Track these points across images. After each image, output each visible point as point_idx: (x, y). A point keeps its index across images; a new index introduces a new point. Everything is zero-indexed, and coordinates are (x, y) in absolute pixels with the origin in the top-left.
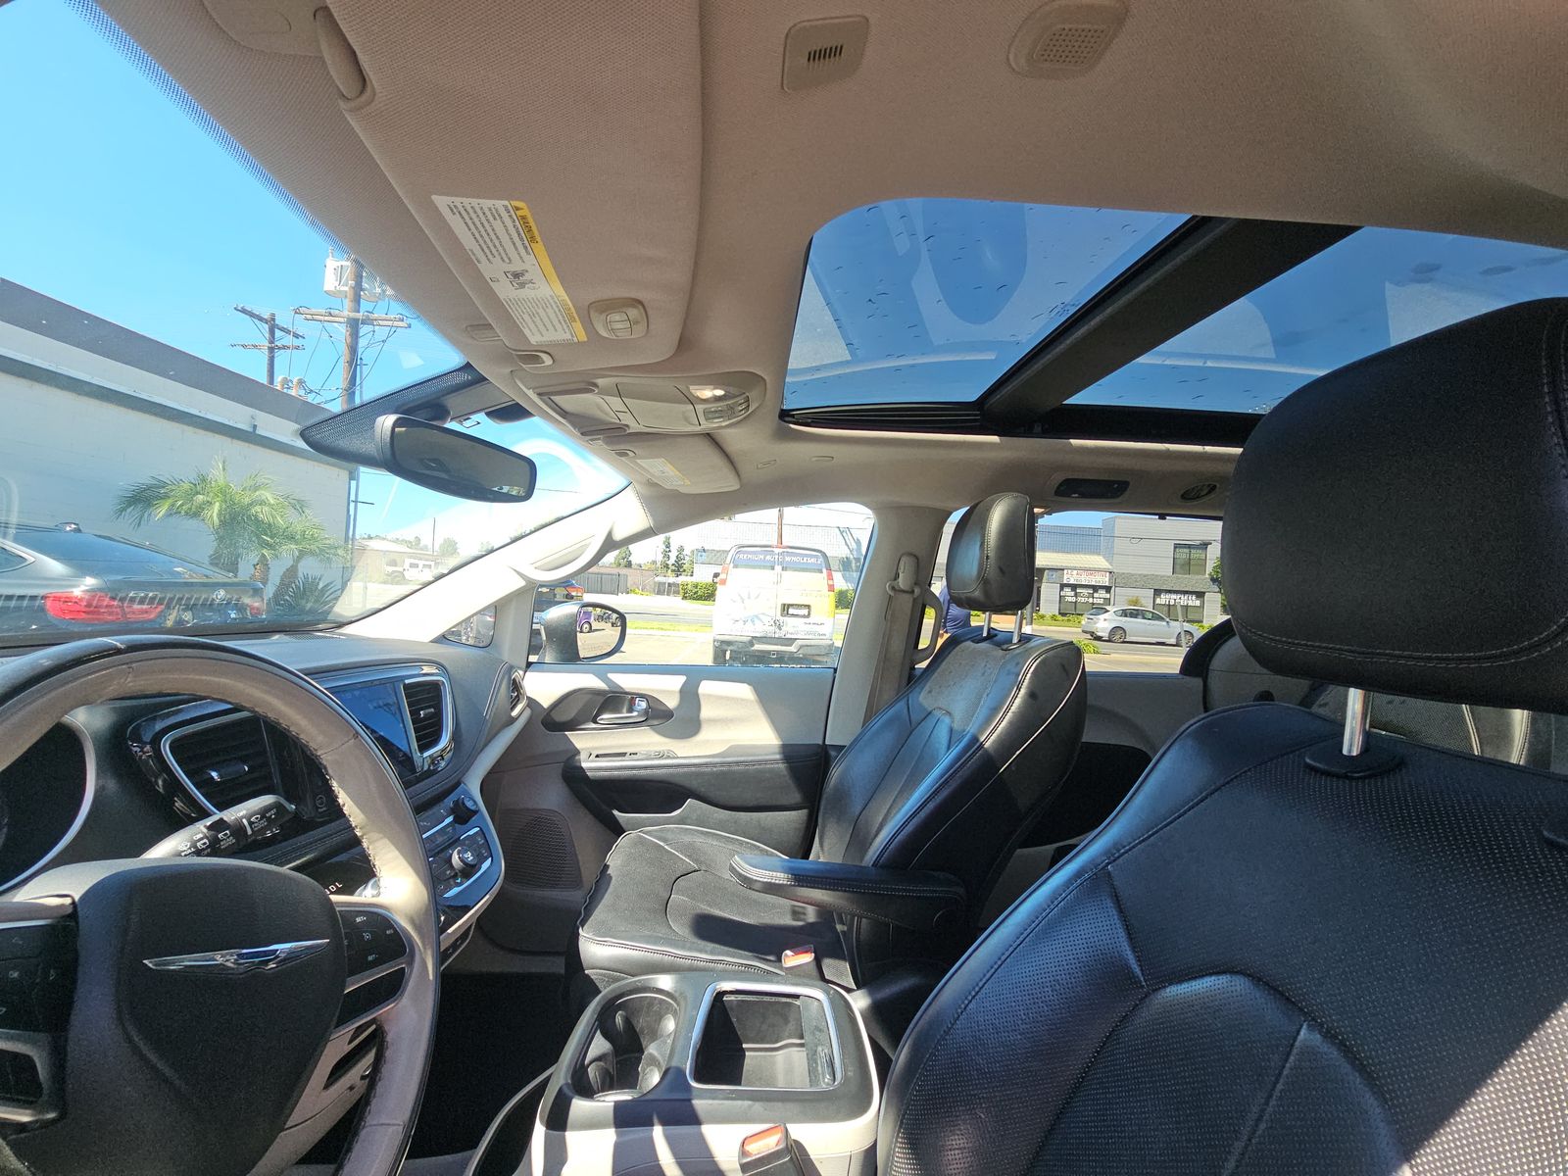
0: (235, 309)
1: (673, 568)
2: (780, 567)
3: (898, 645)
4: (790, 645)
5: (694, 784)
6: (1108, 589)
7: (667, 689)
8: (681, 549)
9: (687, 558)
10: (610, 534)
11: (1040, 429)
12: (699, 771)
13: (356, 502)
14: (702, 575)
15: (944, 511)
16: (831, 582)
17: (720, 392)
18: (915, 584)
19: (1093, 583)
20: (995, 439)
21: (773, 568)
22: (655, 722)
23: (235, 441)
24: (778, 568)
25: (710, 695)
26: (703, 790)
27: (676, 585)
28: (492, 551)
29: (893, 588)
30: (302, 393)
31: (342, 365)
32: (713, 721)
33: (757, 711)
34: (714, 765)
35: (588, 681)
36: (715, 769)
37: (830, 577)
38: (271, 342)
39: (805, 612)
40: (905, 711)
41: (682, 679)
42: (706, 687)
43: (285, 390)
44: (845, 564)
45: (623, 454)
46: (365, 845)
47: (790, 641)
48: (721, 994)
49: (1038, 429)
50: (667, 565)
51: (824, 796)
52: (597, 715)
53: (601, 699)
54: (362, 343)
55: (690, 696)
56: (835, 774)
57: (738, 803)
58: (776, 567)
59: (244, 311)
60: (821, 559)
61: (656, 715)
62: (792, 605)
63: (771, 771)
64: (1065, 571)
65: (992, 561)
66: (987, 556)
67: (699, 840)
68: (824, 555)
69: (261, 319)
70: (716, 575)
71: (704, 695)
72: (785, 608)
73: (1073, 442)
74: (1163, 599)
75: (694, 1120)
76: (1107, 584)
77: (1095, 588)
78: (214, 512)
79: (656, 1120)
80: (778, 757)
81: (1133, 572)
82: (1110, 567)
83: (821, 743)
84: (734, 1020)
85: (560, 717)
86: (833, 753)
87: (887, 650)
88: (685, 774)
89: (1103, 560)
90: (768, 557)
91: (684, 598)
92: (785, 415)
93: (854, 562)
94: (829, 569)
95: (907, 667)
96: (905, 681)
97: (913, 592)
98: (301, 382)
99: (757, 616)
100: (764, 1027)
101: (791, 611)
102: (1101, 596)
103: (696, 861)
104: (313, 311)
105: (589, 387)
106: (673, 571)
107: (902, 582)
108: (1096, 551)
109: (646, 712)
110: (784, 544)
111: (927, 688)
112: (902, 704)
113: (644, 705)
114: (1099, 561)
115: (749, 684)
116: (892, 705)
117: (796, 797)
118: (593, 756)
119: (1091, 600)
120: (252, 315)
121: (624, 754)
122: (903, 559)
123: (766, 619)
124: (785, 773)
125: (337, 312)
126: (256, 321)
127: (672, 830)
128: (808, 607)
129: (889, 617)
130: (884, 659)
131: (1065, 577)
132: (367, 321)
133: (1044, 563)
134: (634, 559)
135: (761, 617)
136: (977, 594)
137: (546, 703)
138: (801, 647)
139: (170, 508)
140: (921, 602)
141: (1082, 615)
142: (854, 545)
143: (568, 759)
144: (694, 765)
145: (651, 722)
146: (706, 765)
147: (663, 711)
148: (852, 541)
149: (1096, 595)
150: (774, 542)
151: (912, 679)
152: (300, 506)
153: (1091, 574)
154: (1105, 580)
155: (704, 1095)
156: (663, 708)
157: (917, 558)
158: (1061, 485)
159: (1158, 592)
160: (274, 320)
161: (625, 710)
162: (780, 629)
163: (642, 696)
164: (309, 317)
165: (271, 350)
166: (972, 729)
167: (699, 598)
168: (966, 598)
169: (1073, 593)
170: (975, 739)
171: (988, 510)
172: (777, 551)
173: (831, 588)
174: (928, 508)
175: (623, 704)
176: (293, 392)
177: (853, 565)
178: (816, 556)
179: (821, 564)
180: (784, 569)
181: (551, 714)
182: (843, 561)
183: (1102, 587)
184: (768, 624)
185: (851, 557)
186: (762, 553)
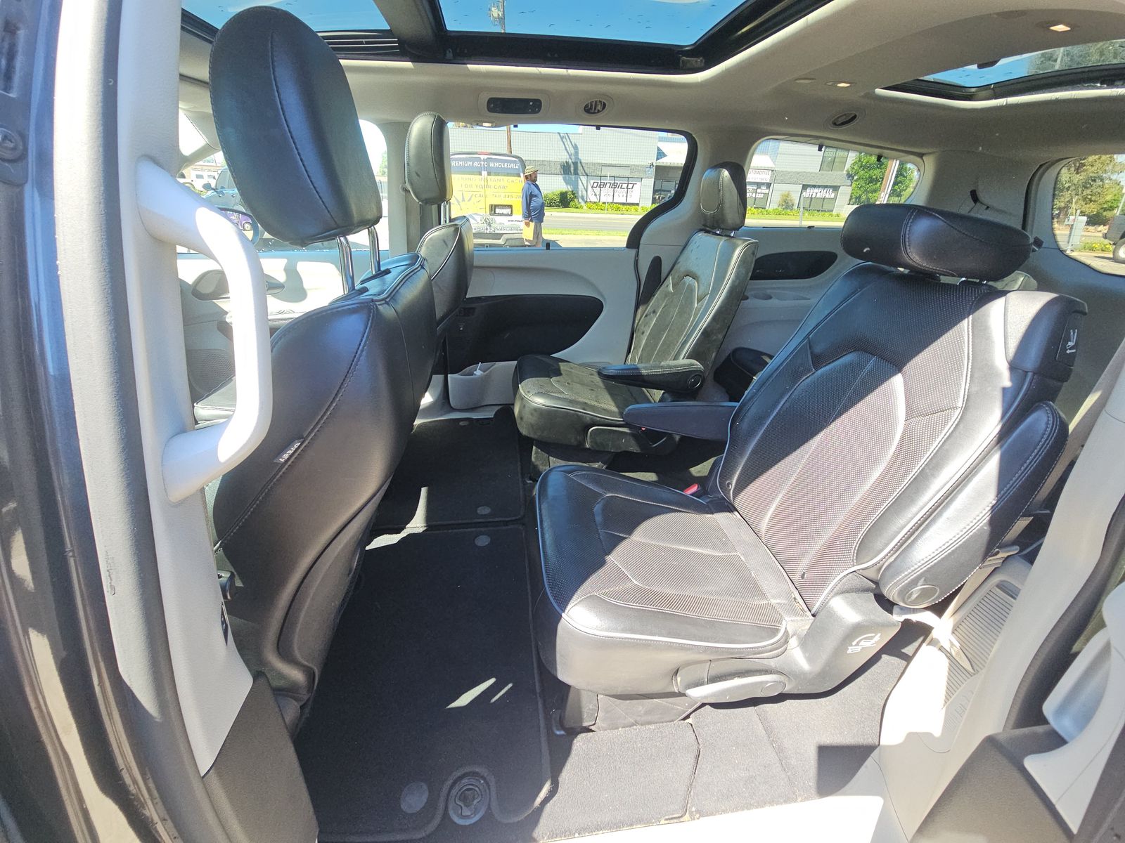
2: (486, 172)
4: (499, 239)
6: (768, 185)
11: (451, 55)
19: (758, 181)
21: (480, 174)
24: (484, 173)
39: (508, 211)
47: (498, 236)
49: (449, 55)
60: (517, 164)
62: (498, 206)
68: (521, 160)
72: (493, 208)
74: (809, 193)
76: (768, 181)
81: (789, 170)
82: (774, 166)
89: (770, 160)
90: (475, 164)
93: (572, 165)
101: (498, 211)
114: (766, 161)
119: (754, 195)
123: (478, 218)
128: (511, 207)
135: (475, 216)
138: (507, 240)
142: (572, 151)
148: (570, 146)
153: (758, 173)
154: (767, 177)
156: (276, 282)
159: (805, 187)
162: (490, 226)
172: (483, 157)
177: (572, 169)
178: (514, 162)
179: (518, 169)
180: (489, 174)
181: (198, 288)
182: (564, 166)
183: (763, 184)
184: (480, 222)
185: (570, 161)
186: (469, 159)
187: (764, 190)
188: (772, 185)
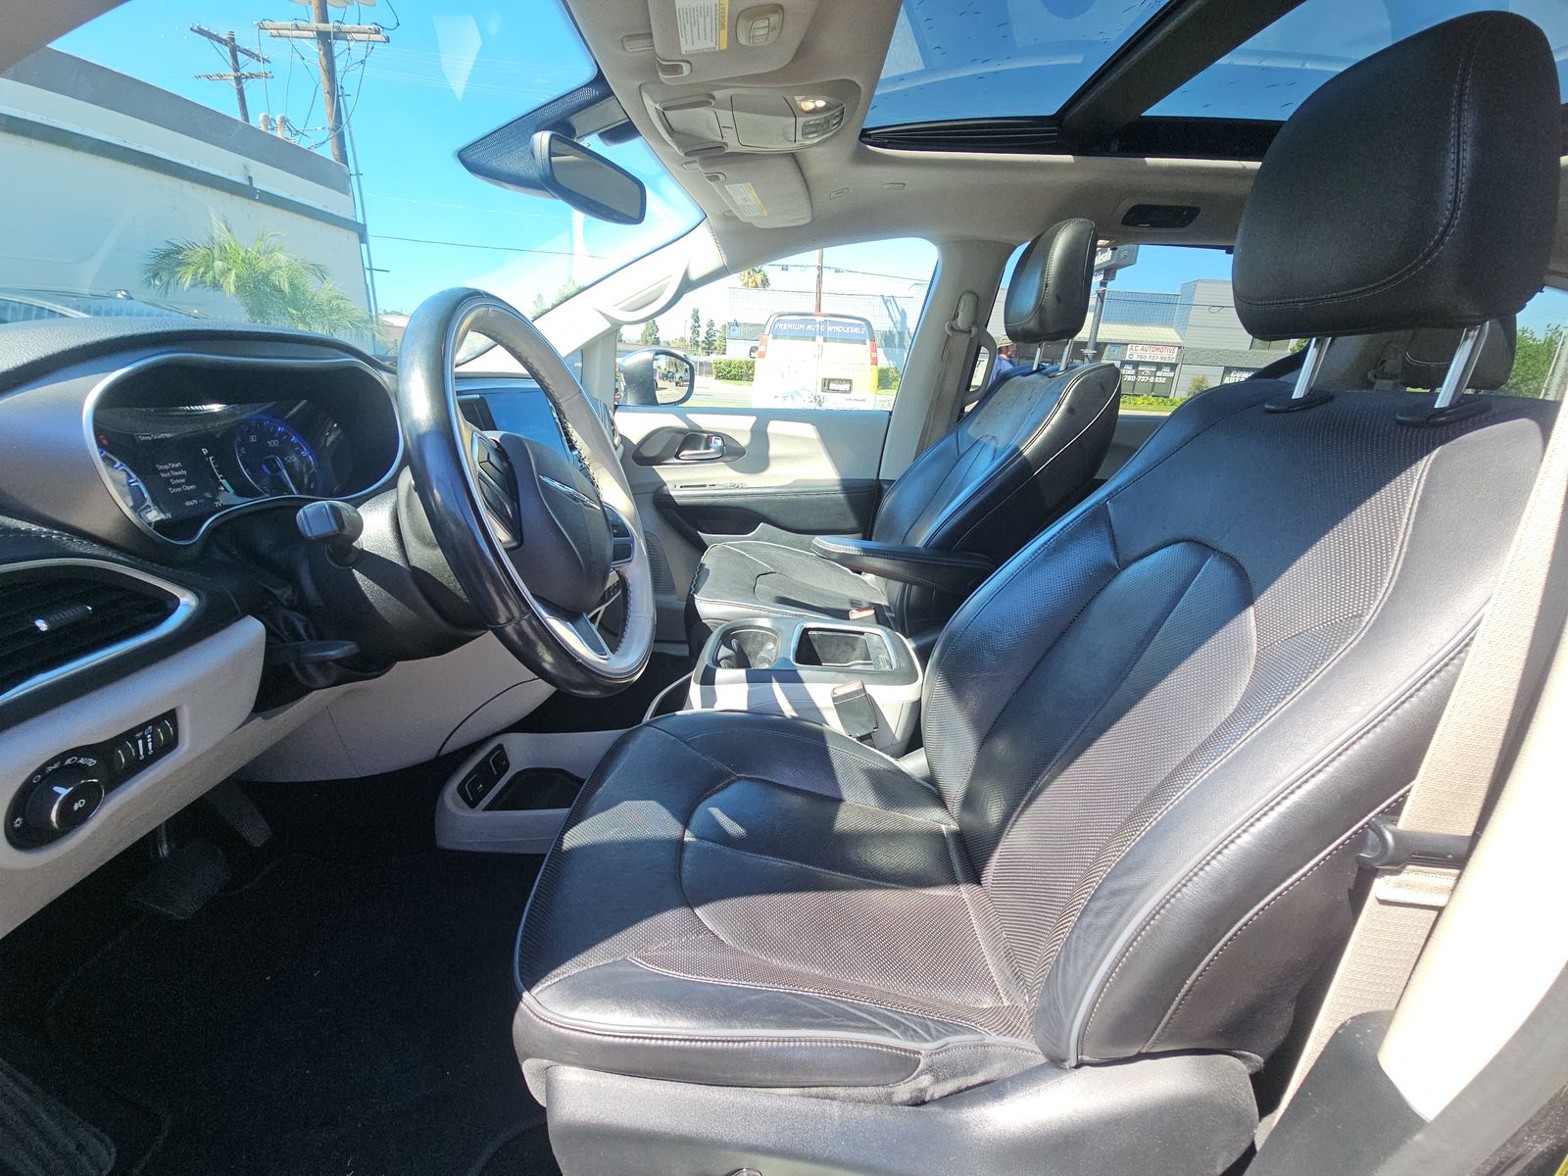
0: (191, 29)
1: (704, 345)
2: (822, 338)
3: (952, 384)
5: (766, 510)
6: (1173, 367)
7: (739, 430)
8: (711, 324)
9: (718, 334)
10: (686, 273)
12: (771, 499)
13: (371, 269)
14: (737, 352)
15: (1009, 245)
16: (874, 355)
17: (821, 103)
18: (973, 324)
19: (1158, 360)
20: (1069, 158)
21: (814, 339)
22: (729, 459)
23: (235, 197)
24: (819, 339)
25: (777, 435)
26: (774, 515)
27: (709, 364)
28: (582, 290)
29: (952, 328)
30: (288, 134)
31: (323, 97)
32: (781, 458)
33: (819, 449)
34: (783, 494)
35: (671, 420)
36: (784, 498)
37: (874, 349)
38: (236, 70)
39: (846, 387)
40: (955, 444)
41: (753, 419)
42: (774, 427)
43: (269, 132)
44: (888, 340)
45: (714, 178)
46: (591, 471)
48: (806, 631)
49: (1115, 147)
50: (697, 342)
51: (877, 522)
52: (679, 452)
53: (681, 438)
54: (339, 65)
55: (760, 434)
56: (887, 503)
57: (805, 527)
58: (818, 337)
59: (201, 32)
60: (865, 329)
61: (731, 453)
62: (833, 380)
63: (832, 500)
64: (1129, 346)
65: (1050, 289)
66: (1047, 284)
67: (773, 552)
68: (869, 324)
69: (220, 40)
70: (753, 349)
71: (772, 434)
72: (826, 383)
73: (1149, 160)
74: (1234, 378)
75: (799, 680)
76: (1174, 361)
77: (1159, 366)
78: (230, 283)
79: (774, 680)
80: (838, 488)
81: (1205, 347)
82: (1181, 341)
83: (875, 478)
84: (816, 647)
85: (650, 452)
86: (885, 487)
87: (941, 391)
88: (757, 502)
89: (1174, 333)
90: (809, 327)
91: (718, 377)
92: (865, 135)
94: (873, 340)
95: (958, 408)
96: (955, 419)
97: (970, 332)
98: (284, 121)
99: (796, 392)
100: (838, 653)
101: (833, 386)
102: (1165, 374)
103: (772, 566)
104: (278, 24)
105: (706, 101)
106: (703, 349)
107: (961, 322)
108: (1166, 322)
109: (721, 450)
110: (822, 311)
111: (977, 420)
112: (951, 439)
113: (719, 442)
114: (1169, 334)
115: (813, 424)
116: (942, 440)
117: (852, 523)
118: (678, 487)
119: (1152, 379)
120: (210, 36)
121: (705, 486)
122: (965, 297)
123: (806, 395)
124: (844, 502)
125: (304, 24)
126: (216, 43)
127: (750, 544)
128: (850, 382)
129: (945, 358)
130: (937, 399)
131: (1128, 353)
132: (340, 35)
133: (1107, 337)
134: (662, 336)
135: (802, 392)
136: (1032, 324)
137: (635, 439)
139: (194, 278)
140: (976, 341)
141: (1139, 396)
142: (898, 317)
143: (657, 490)
144: (766, 494)
145: (724, 458)
146: (775, 494)
147: (739, 449)
148: (895, 309)
149: (1158, 374)
150: (813, 310)
151: (961, 417)
152: (320, 272)
153: (1158, 350)
154: (1171, 356)
155: (802, 669)
156: (735, 445)
157: (977, 296)
158: (1130, 212)
159: (1228, 370)
160: (233, 40)
161: (702, 448)
162: (822, 406)
163: (718, 435)
164: (274, 32)
165: (238, 79)
166: (1016, 443)
167: (734, 378)
168: (1023, 330)
169: (1133, 372)
170: (1017, 449)
171: (1053, 237)
172: (819, 319)
173: (875, 361)
174: (993, 242)
175: (700, 443)
176: (279, 134)
177: (897, 340)
178: (860, 326)
179: (864, 335)
180: (825, 340)
181: (641, 450)
182: (886, 336)
183: (1167, 365)
184: (808, 400)
185: (895, 330)
186: (801, 322)
187: (1166, 372)
188: (1179, 366)
